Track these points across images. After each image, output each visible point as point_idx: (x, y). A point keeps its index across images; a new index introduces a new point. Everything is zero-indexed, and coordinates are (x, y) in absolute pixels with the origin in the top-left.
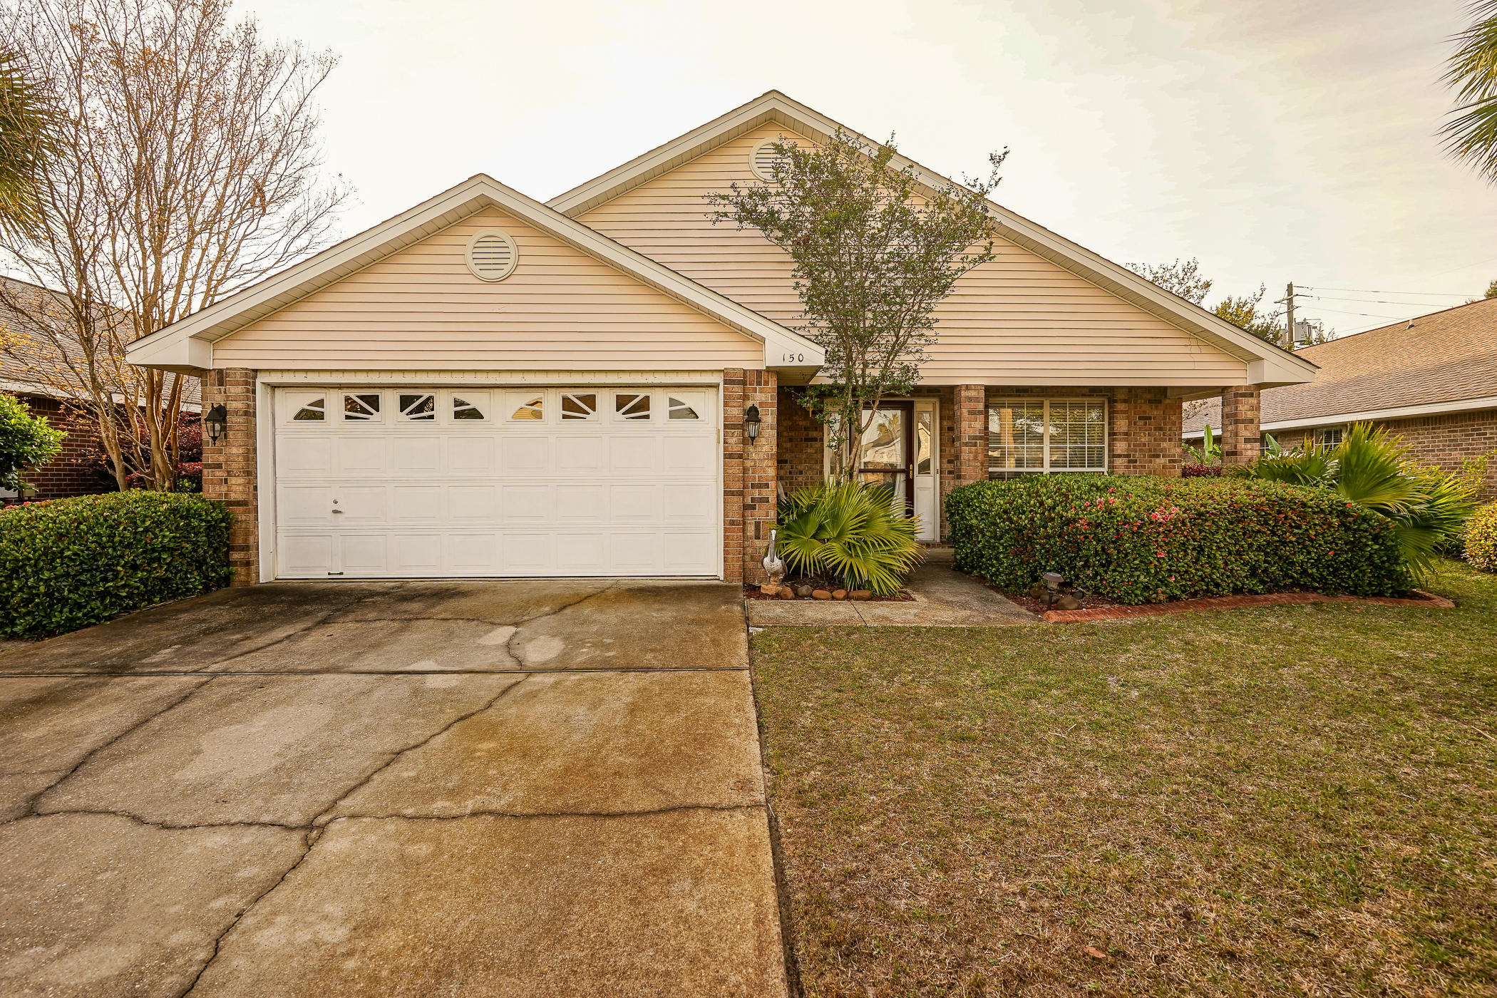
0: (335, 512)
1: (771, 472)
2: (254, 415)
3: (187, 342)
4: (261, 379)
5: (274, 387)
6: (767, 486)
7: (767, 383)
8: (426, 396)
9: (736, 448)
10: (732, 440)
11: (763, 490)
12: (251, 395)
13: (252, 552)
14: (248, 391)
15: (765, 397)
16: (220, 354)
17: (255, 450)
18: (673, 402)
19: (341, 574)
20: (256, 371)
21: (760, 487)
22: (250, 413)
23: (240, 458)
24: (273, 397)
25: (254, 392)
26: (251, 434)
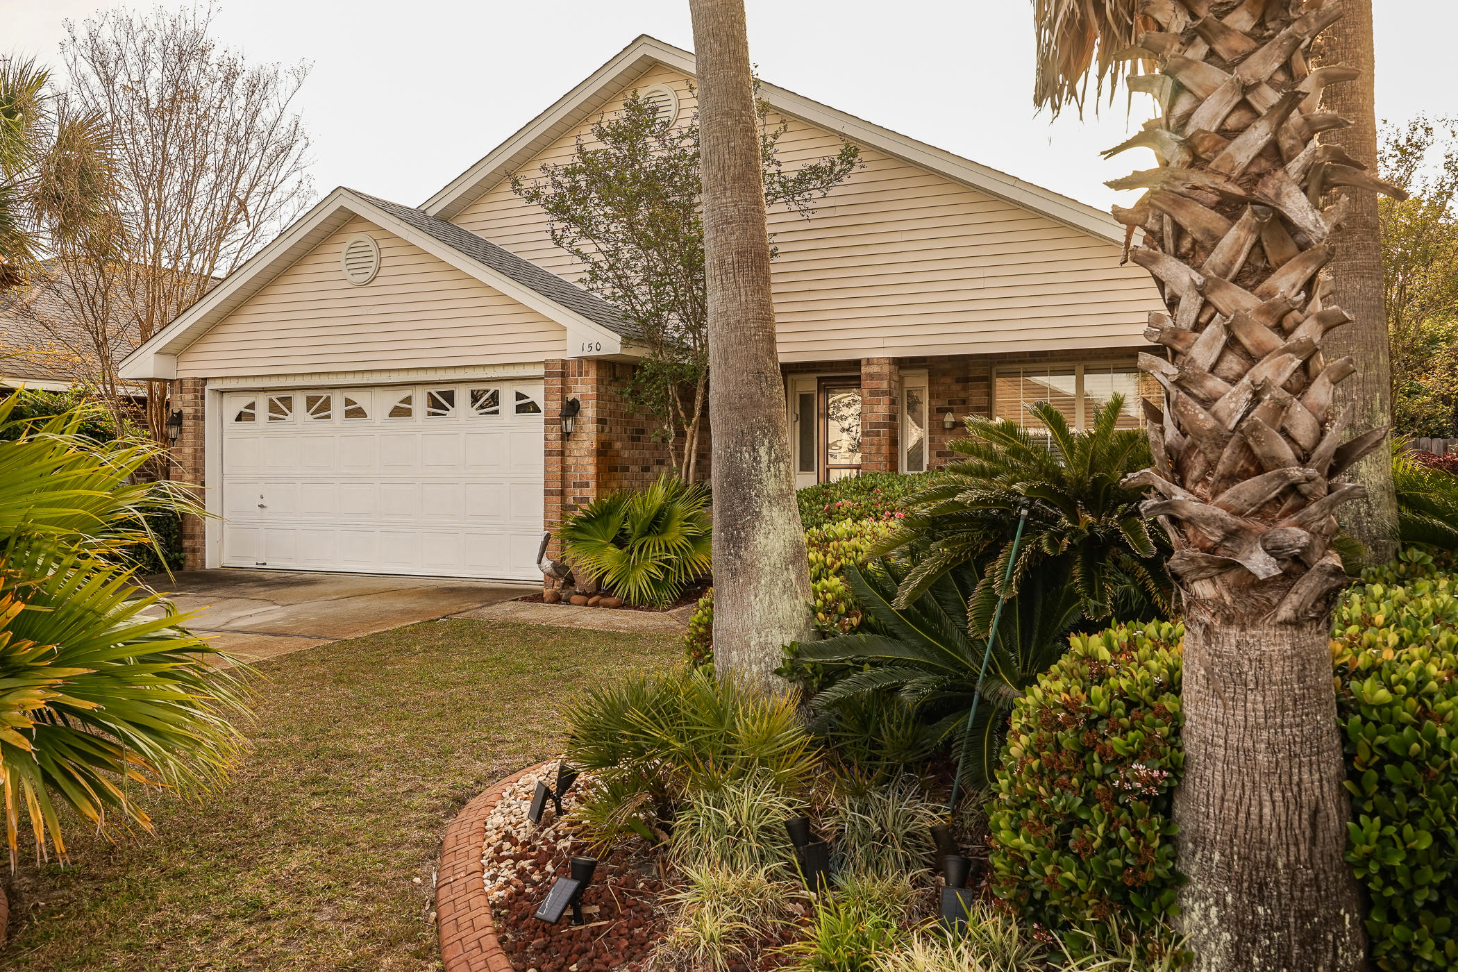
0: (262, 506)
1: (592, 470)
2: (203, 418)
3: (153, 357)
4: (210, 385)
5: (222, 392)
6: (587, 485)
7: (587, 373)
8: (325, 396)
9: (557, 445)
10: (552, 436)
11: (585, 490)
12: (200, 401)
13: (199, 540)
14: (196, 397)
15: (584, 389)
16: (182, 366)
17: (203, 450)
18: (519, 396)
19: (265, 564)
20: (206, 379)
21: (581, 487)
22: (199, 417)
23: (190, 457)
24: (221, 402)
25: (203, 398)
26: (200, 436)
